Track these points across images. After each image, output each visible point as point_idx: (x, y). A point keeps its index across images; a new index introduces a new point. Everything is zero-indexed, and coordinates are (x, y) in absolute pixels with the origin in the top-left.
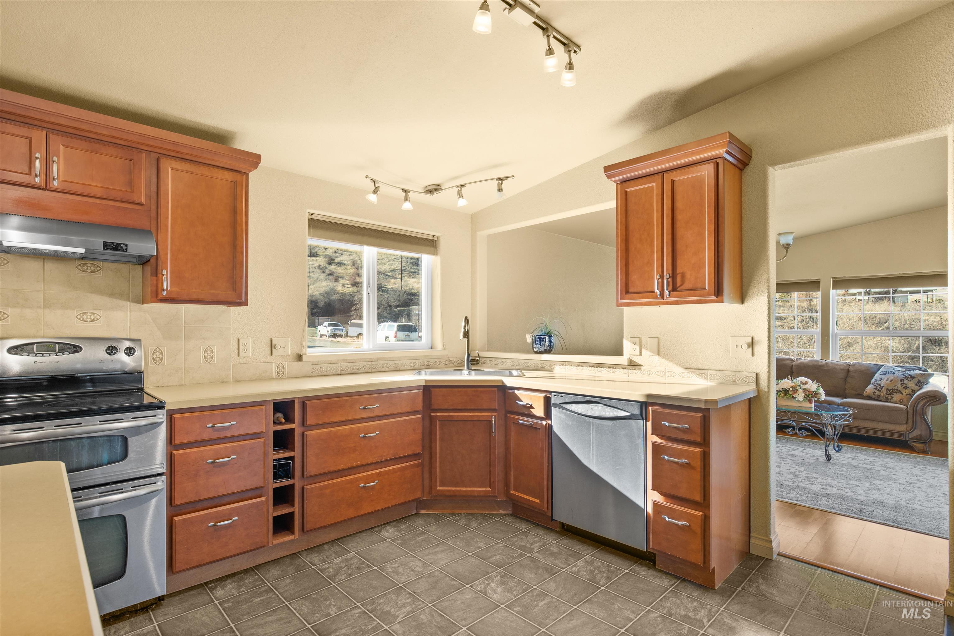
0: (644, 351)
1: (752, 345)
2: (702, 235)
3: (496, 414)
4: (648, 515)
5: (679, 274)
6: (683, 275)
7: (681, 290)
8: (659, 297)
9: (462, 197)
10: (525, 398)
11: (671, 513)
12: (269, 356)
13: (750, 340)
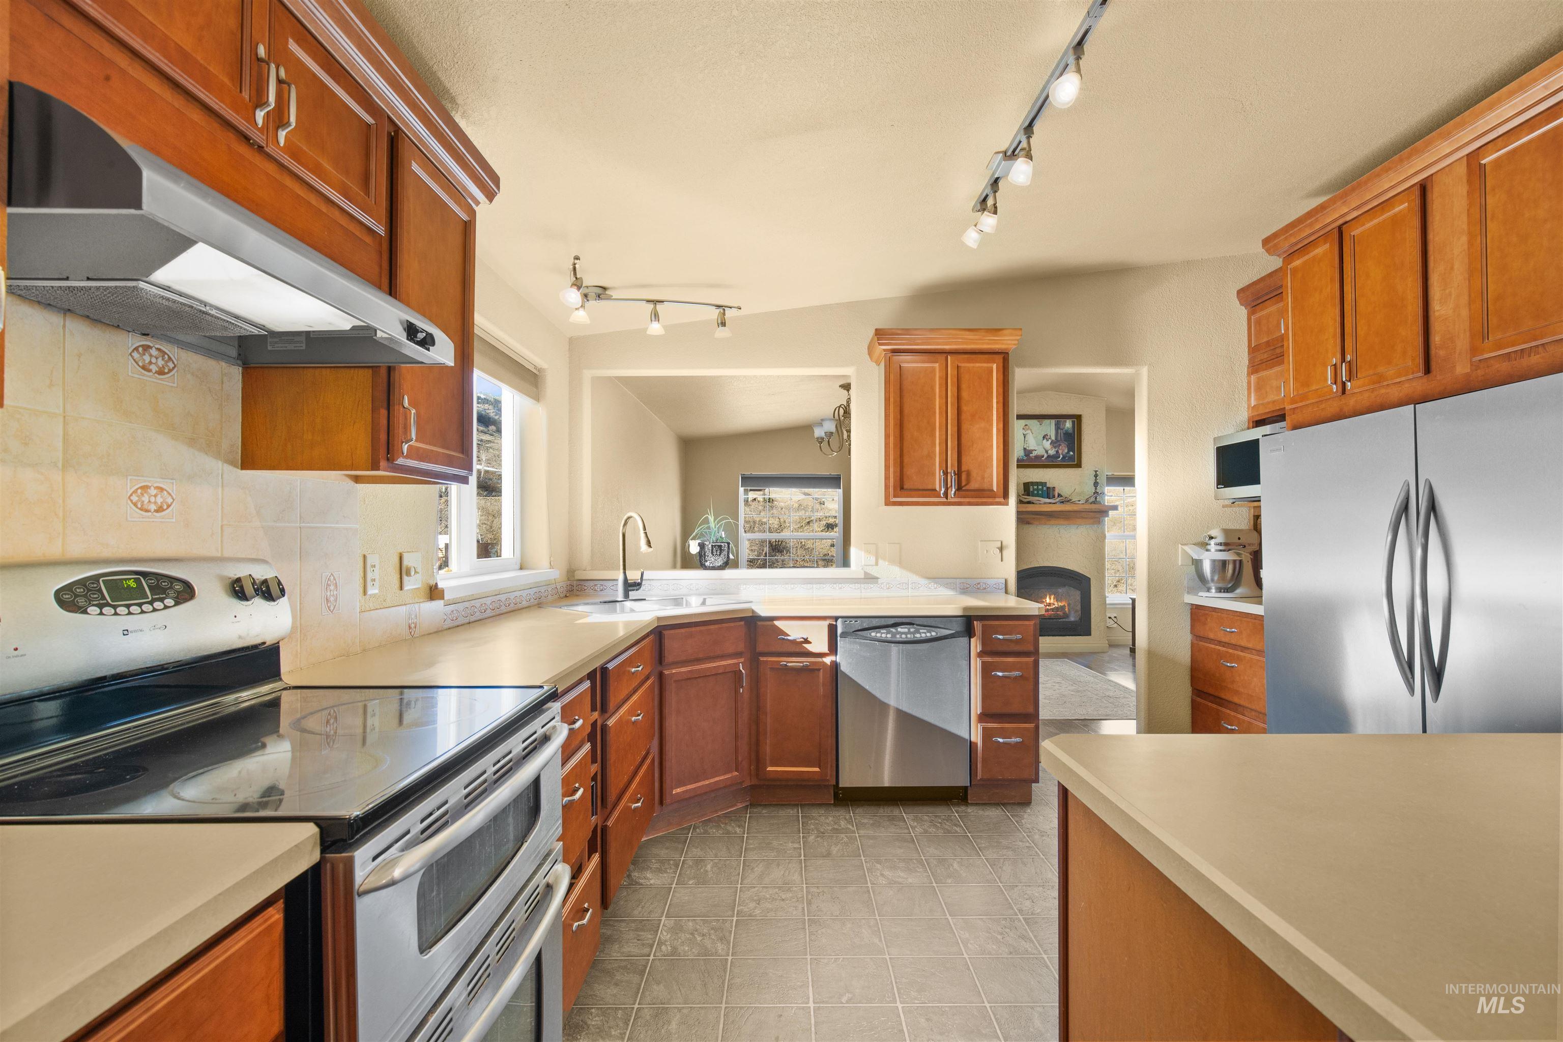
0: (880, 561)
1: (1001, 549)
2: (990, 432)
3: (742, 660)
4: (972, 746)
5: (964, 471)
6: (968, 474)
7: (964, 490)
8: (942, 496)
9: (659, 320)
10: (794, 631)
11: (1003, 733)
12: (398, 591)
13: (999, 545)
